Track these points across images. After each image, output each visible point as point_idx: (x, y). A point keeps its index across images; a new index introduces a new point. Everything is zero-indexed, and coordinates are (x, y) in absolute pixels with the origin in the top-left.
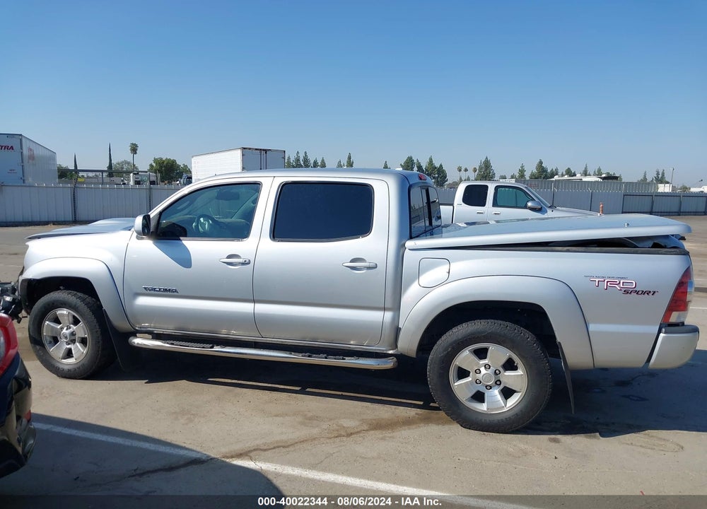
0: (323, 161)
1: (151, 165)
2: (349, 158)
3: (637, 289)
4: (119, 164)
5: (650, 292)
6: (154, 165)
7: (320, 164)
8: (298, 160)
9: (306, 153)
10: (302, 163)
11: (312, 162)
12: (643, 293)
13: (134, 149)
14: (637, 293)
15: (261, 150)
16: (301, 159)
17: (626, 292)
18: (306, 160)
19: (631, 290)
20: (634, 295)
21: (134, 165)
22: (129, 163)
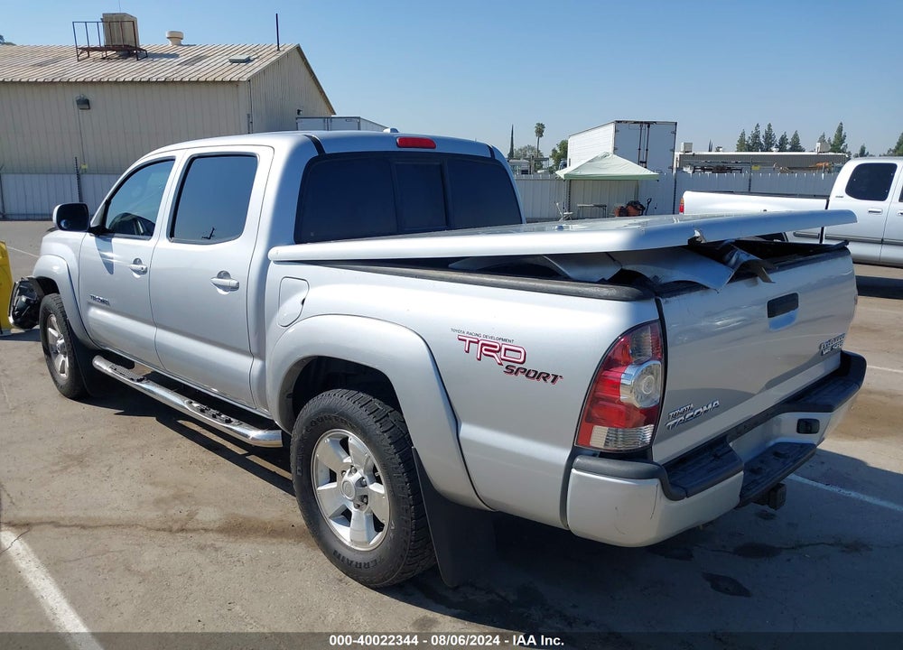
0: (796, 136)
1: (554, 151)
2: (840, 130)
3: (527, 366)
4: (521, 150)
5: (548, 375)
6: (557, 149)
7: (790, 140)
8: (756, 136)
9: (770, 125)
10: (762, 140)
11: (778, 139)
12: (538, 375)
13: (540, 131)
14: (527, 373)
15: (642, 122)
16: (762, 133)
17: (510, 370)
18: (769, 136)
19: (518, 366)
20: (521, 376)
21: (539, 151)
22: (533, 149)
